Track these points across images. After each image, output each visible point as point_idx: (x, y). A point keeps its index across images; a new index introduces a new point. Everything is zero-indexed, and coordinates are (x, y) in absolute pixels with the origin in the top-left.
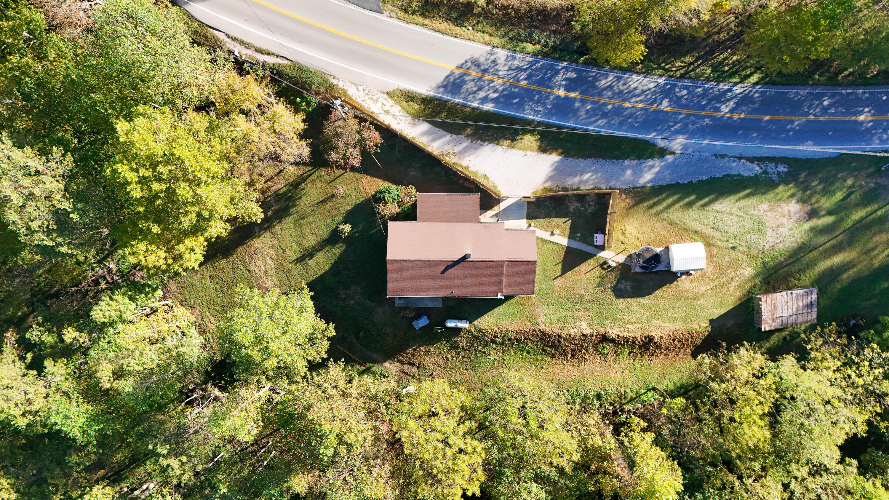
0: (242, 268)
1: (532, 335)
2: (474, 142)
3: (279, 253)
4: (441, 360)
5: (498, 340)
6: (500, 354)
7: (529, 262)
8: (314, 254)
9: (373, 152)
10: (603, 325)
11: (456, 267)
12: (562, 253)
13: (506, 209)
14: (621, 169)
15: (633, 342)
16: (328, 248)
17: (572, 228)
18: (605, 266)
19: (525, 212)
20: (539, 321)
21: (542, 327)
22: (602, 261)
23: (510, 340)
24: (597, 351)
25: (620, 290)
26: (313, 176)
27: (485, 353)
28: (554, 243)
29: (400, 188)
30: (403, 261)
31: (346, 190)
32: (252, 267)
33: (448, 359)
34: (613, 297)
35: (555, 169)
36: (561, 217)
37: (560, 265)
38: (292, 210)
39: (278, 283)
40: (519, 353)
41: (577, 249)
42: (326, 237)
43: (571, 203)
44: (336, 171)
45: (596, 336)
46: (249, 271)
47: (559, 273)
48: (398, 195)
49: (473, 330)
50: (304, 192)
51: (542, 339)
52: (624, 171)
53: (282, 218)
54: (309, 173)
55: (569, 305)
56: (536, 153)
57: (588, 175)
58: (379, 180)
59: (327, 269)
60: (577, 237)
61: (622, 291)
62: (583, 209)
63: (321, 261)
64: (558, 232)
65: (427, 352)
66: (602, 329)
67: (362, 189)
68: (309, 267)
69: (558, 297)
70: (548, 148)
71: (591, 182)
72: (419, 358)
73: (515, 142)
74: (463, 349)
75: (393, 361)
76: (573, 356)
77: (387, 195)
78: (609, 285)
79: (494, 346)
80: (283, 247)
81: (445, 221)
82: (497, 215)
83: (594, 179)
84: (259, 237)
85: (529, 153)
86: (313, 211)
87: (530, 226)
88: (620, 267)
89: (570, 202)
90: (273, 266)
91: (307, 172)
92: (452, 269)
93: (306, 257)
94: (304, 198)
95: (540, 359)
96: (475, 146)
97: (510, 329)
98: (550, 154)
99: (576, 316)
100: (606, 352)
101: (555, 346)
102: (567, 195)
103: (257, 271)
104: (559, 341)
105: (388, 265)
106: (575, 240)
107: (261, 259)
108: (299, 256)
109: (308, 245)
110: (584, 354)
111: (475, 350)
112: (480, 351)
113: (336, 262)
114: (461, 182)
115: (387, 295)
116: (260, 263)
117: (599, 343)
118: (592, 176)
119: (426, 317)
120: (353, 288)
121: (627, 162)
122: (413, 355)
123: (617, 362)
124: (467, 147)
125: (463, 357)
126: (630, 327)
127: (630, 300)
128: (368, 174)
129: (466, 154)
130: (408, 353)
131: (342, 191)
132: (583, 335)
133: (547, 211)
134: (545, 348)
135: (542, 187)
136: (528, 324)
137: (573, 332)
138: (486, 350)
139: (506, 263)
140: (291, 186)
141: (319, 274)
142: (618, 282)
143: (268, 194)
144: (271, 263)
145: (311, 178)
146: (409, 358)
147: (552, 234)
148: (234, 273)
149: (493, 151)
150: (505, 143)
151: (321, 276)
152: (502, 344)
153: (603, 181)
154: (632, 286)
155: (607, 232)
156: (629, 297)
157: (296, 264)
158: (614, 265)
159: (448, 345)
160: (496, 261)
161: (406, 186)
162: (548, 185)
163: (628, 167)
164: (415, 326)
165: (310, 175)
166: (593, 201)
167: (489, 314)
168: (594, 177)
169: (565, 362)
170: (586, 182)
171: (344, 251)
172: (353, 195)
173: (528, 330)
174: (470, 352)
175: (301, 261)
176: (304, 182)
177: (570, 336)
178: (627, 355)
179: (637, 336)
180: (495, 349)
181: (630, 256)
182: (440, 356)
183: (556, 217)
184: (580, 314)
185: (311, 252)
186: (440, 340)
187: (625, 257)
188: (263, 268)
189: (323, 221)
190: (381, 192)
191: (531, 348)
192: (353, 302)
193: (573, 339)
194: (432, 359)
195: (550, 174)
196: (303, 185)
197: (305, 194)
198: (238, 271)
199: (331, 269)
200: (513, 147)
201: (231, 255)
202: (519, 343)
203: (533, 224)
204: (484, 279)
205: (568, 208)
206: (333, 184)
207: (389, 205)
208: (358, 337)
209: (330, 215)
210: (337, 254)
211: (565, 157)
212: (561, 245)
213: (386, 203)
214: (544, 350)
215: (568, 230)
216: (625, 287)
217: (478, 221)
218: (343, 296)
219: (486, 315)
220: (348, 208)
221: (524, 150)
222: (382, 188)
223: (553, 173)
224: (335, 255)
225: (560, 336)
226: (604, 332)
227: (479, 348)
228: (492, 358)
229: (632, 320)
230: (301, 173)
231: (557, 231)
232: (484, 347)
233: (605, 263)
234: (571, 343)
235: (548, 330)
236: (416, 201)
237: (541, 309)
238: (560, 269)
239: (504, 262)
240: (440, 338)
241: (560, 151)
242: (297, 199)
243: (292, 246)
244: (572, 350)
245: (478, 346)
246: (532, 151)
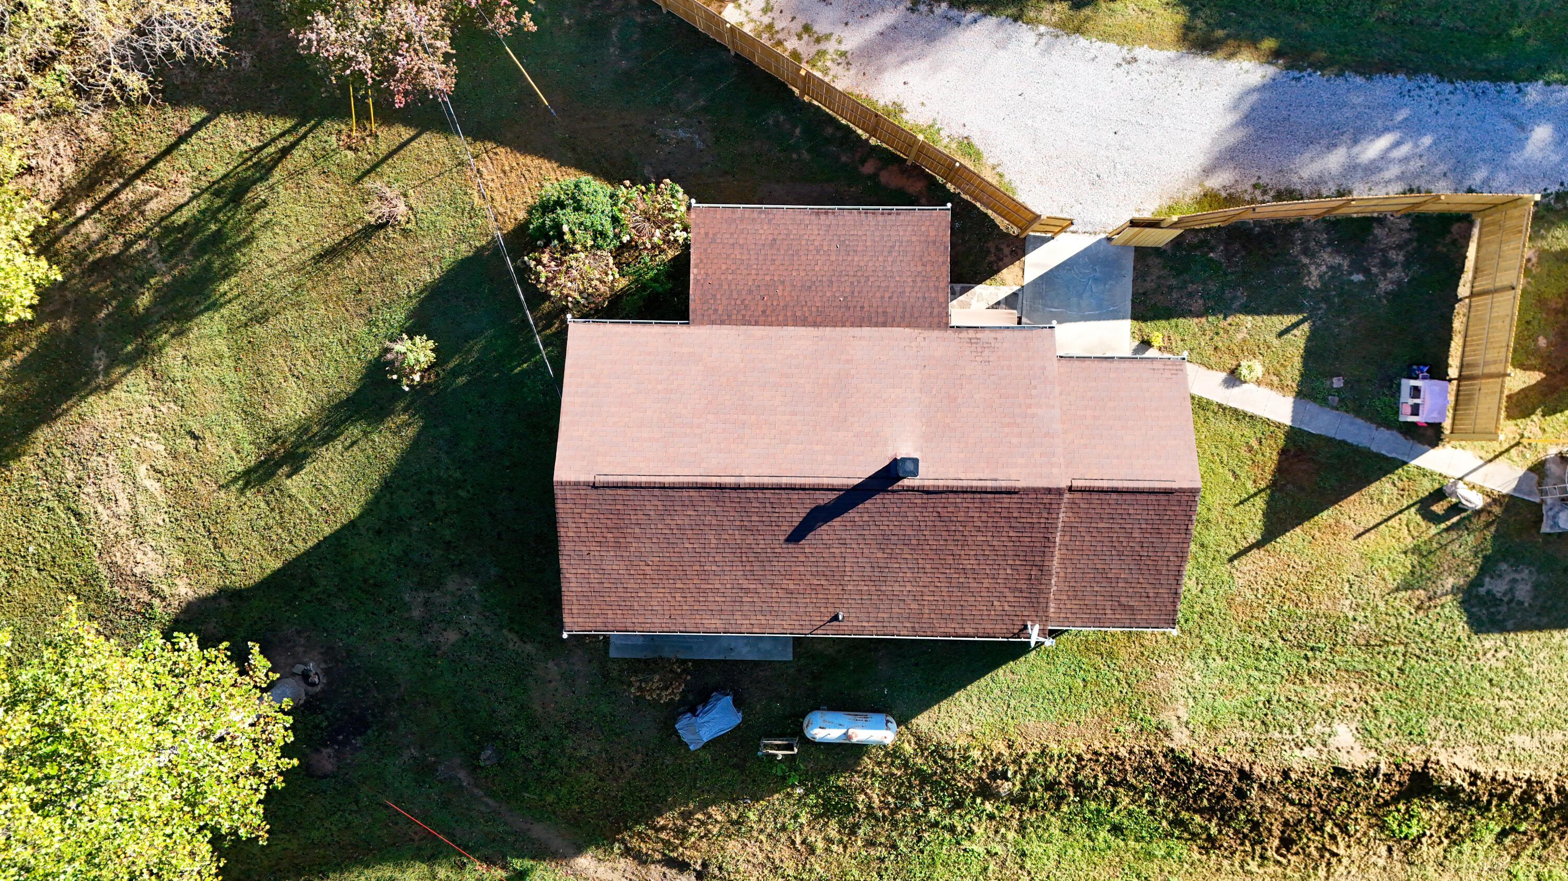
0: (54, 504)
1: (1140, 770)
2: (923, 8)
3: (182, 448)
4: (787, 853)
5: (1007, 786)
6: (1011, 835)
7: (1168, 492)
8: (306, 455)
9: (504, 29)
10: (1414, 735)
11: (852, 514)
12: (1270, 456)
13: (1048, 279)
14: (1513, 119)
15: (1527, 797)
16: (355, 431)
17: (1311, 355)
18: (1438, 508)
19: (1125, 289)
20: (1168, 718)
21: (1180, 740)
22: (1426, 487)
23: (1050, 786)
24: (1383, 827)
25: (1491, 600)
26: (296, 153)
27: (952, 829)
28: (1237, 415)
29: (622, 192)
30: (625, 486)
31: (420, 207)
32: (88, 502)
33: (812, 850)
34: (1462, 629)
35: (1248, 119)
36: (1269, 313)
37: (1260, 502)
38: (224, 287)
39: (179, 561)
40: (1080, 831)
41: (1330, 440)
42: (346, 388)
43: (1312, 255)
44: (383, 132)
45: (1388, 778)
46: (78, 515)
47: (1254, 535)
48: (615, 220)
49: (908, 749)
50: (264, 216)
51: (1176, 785)
52: (1522, 127)
53: (190, 318)
54: (281, 143)
55: (1287, 655)
56: (1172, 53)
57: (1383, 142)
58: (546, 165)
59: (354, 510)
60: (1331, 391)
61: (1497, 602)
62: (1358, 277)
63: (333, 479)
64: (1259, 370)
65: (733, 823)
66: (1413, 750)
67: (477, 200)
68: (288, 504)
69: (1247, 628)
70: (1220, 33)
71: (1394, 171)
72: (704, 844)
73: (1087, 11)
74: (871, 814)
75: (609, 851)
76: (1286, 843)
77: (568, 219)
78: (1450, 582)
79: (988, 807)
80: (196, 428)
81: (804, 322)
82: (1011, 301)
83: (1406, 160)
84: (108, 388)
85: (1142, 52)
86: (297, 288)
87: (1146, 344)
88: (1497, 510)
89: (1306, 251)
90: (162, 498)
91: (273, 140)
92: (836, 522)
93: (279, 465)
94: (265, 239)
95: (1159, 853)
96: (929, 24)
97: (1055, 749)
98: (1231, 56)
99: (1310, 698)
100: (1415, 831)
101: (1224, 810)
102: (1297, 224)
103: (104, 514)
104: (1241, 794)
105: (559, 505)
106: (1324, 402)
107: (116, 470)
108: (252, 461)
109: (283, 421)
110: (1333, 837)
111: (916, 819)
112: (936, 824)
113: (387, 486)
114: (869, 168)
115: (561, 627)
116: (114, 485)
117: (1395, 800)
118: (1397, 144)
119: (729, 699)
120: (452, 583)
121: (1534, 93)
122: (683, 833)
123: (1451, 866)
124: (894, 28)
125: (870, 843)
126: (1520, 740)
127: (1524, 638)
128: (501, 143)
129: (891, 58)
130: (663, 828)
131: (402, 208)
132: (1339, 772)
133: (1213, 287)
134: (1185, 815)
135: (1197, 191)
136: (1127, 728)
137: (1297, 760)
138: (956, 821)
139: (1067, 495)
140: (217, 194)
141: (327, 531)
142: (1483, 571)
143: (134, 228)
144: (153, 485)
145: (289, 163)
146: (667, 843)
147: (1234, 378)
148: (26, 520)
149: (1000, 45)
150: (1045, 15)
151: (336, 536)
152: (1018, 800)
153: (1442, 167)
154: (1536, 587)
155: (1453, 372)
156: (1520, 627)
157: (242, 491)
158: (1477, 501)
159: (812, 799)
160: (1026, 491)
161: (646, 183)
162: (1219, 181)
163: (1540, 113)
164: (686, 737)
165: (285, 152)
166: (1399, 247)
167: (973, 688)
168: (1405, 149)
169: (1253, 866)
170: (1372, 169)
171: (416, 442)
172: (448, 223)
173: (1123, 753)
174: (894, 824)
175: (261, 481)
176: (262, 179)
177: (1286, 775)
178: (1489, 839)
179: (1543, 774)
180: (991, 817)
181: (1539, 469)
182: (783, 837)
183: (1249, 310)
184: (1329, 690)
185: (296, 446)
186: (781, 783)
187: (1520, 471)
188: (125, 505)
189: (336, 328)
190: (547, 207)
191: (1130, 814)
192: (452, 636)
193: (1298, 784)
194: (752, 848)
195: (1231, 139)
196: (260, 191)
197: (266, 225)
198: (40, 515)
199: (369, 510)
200: (1078, 30)
201: (17, 456)
202: (1083, 798)
203: (1157, 339)
204: (968, 564)
205: (1297, 273)
206: (368, 184)
207: (580, 261)
208: (474, 769)
209: (359, 303)
210: (391, 454)
211: (1288, 68)
212: (1267, 422)
213: (567, 249)
214: (1177, 822)
215: (1297, 362)
216: (1511, 590)
217: (942, 322)
218: (416, 613)
219: (961, 695)
220: (427, 276)
221: (1125, 38)
222: (551, 191)
223: (1241, 133)
224: (382, 457)
225: (1245, 775)
226: (1419, 764)
227: (933, 813)
228: (980, 849)
229: (1531, 716)
230: (255, 144)
231: (1253, 368)
232: (950, 811)
233: (1439, 494)
234: (1286, 799)
235: (1203, 751)
236: (686, 246)
237: (1179, 674)
238: (1259, 517)
239: (1059, 492)
240: (784, 778)
241: (1269, 44)
242: (239, 245)
243: (226, 424)
244: (1286, 823)
245: (927, 805)
246: (1156, 42)
